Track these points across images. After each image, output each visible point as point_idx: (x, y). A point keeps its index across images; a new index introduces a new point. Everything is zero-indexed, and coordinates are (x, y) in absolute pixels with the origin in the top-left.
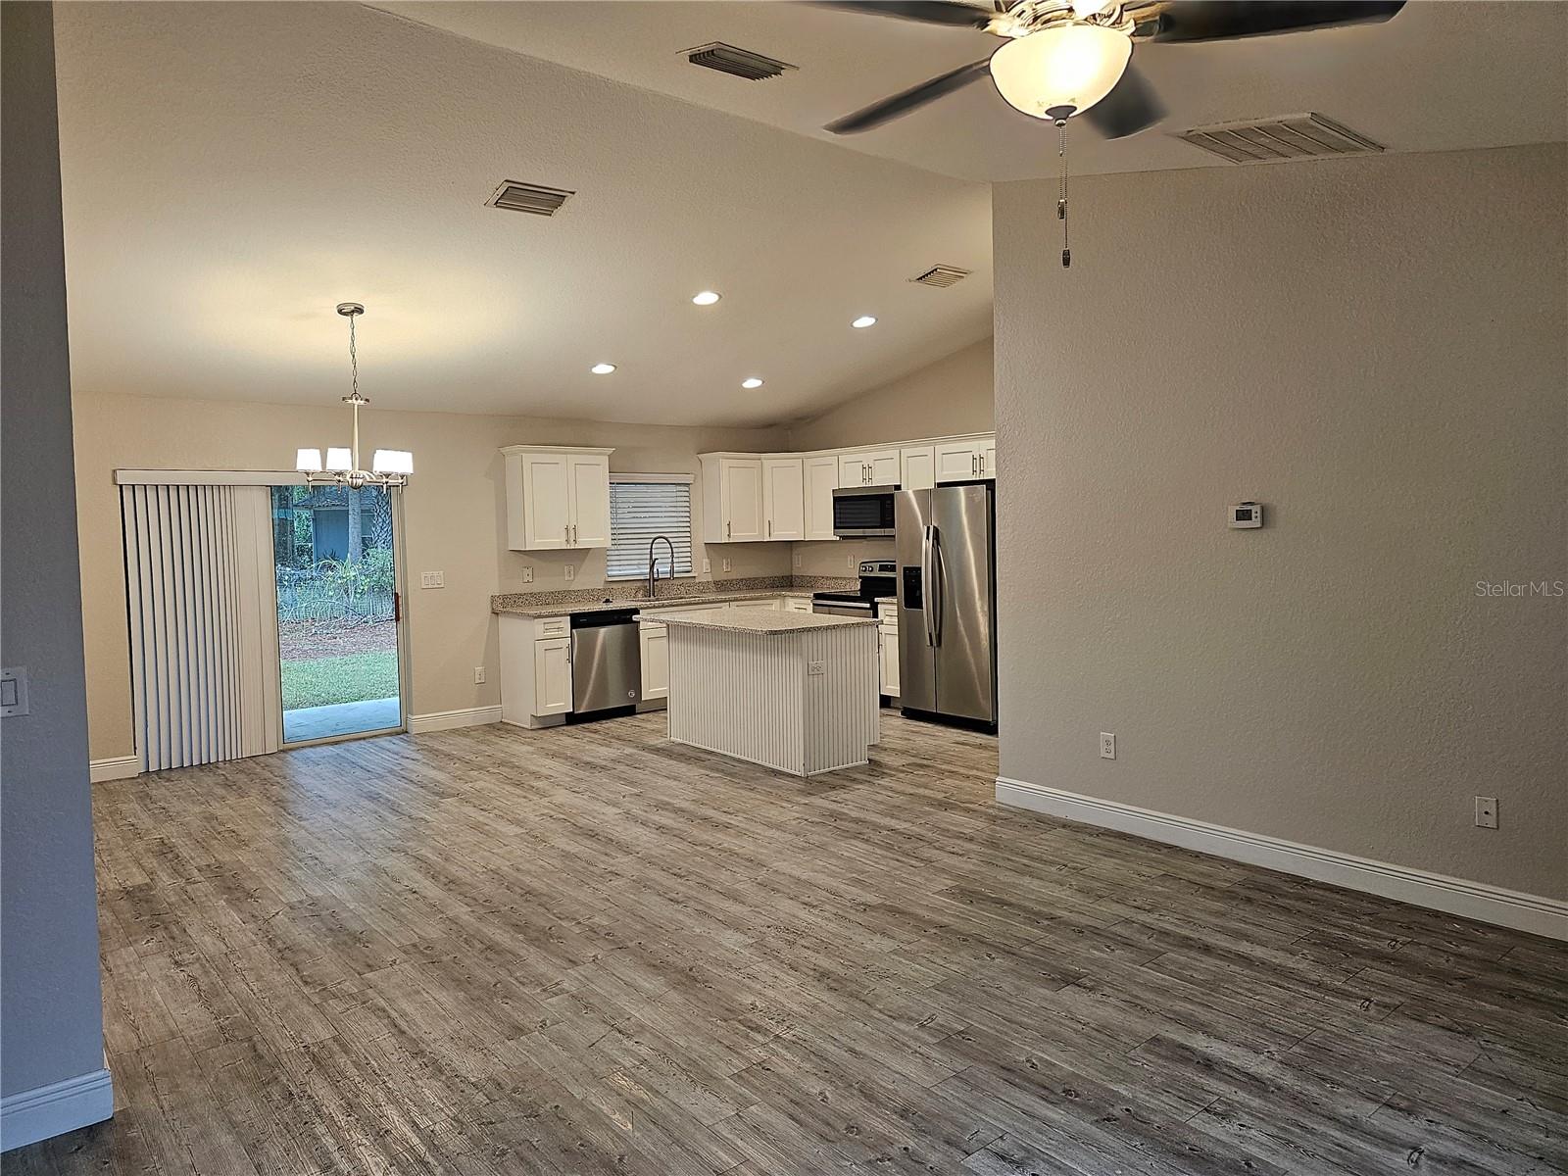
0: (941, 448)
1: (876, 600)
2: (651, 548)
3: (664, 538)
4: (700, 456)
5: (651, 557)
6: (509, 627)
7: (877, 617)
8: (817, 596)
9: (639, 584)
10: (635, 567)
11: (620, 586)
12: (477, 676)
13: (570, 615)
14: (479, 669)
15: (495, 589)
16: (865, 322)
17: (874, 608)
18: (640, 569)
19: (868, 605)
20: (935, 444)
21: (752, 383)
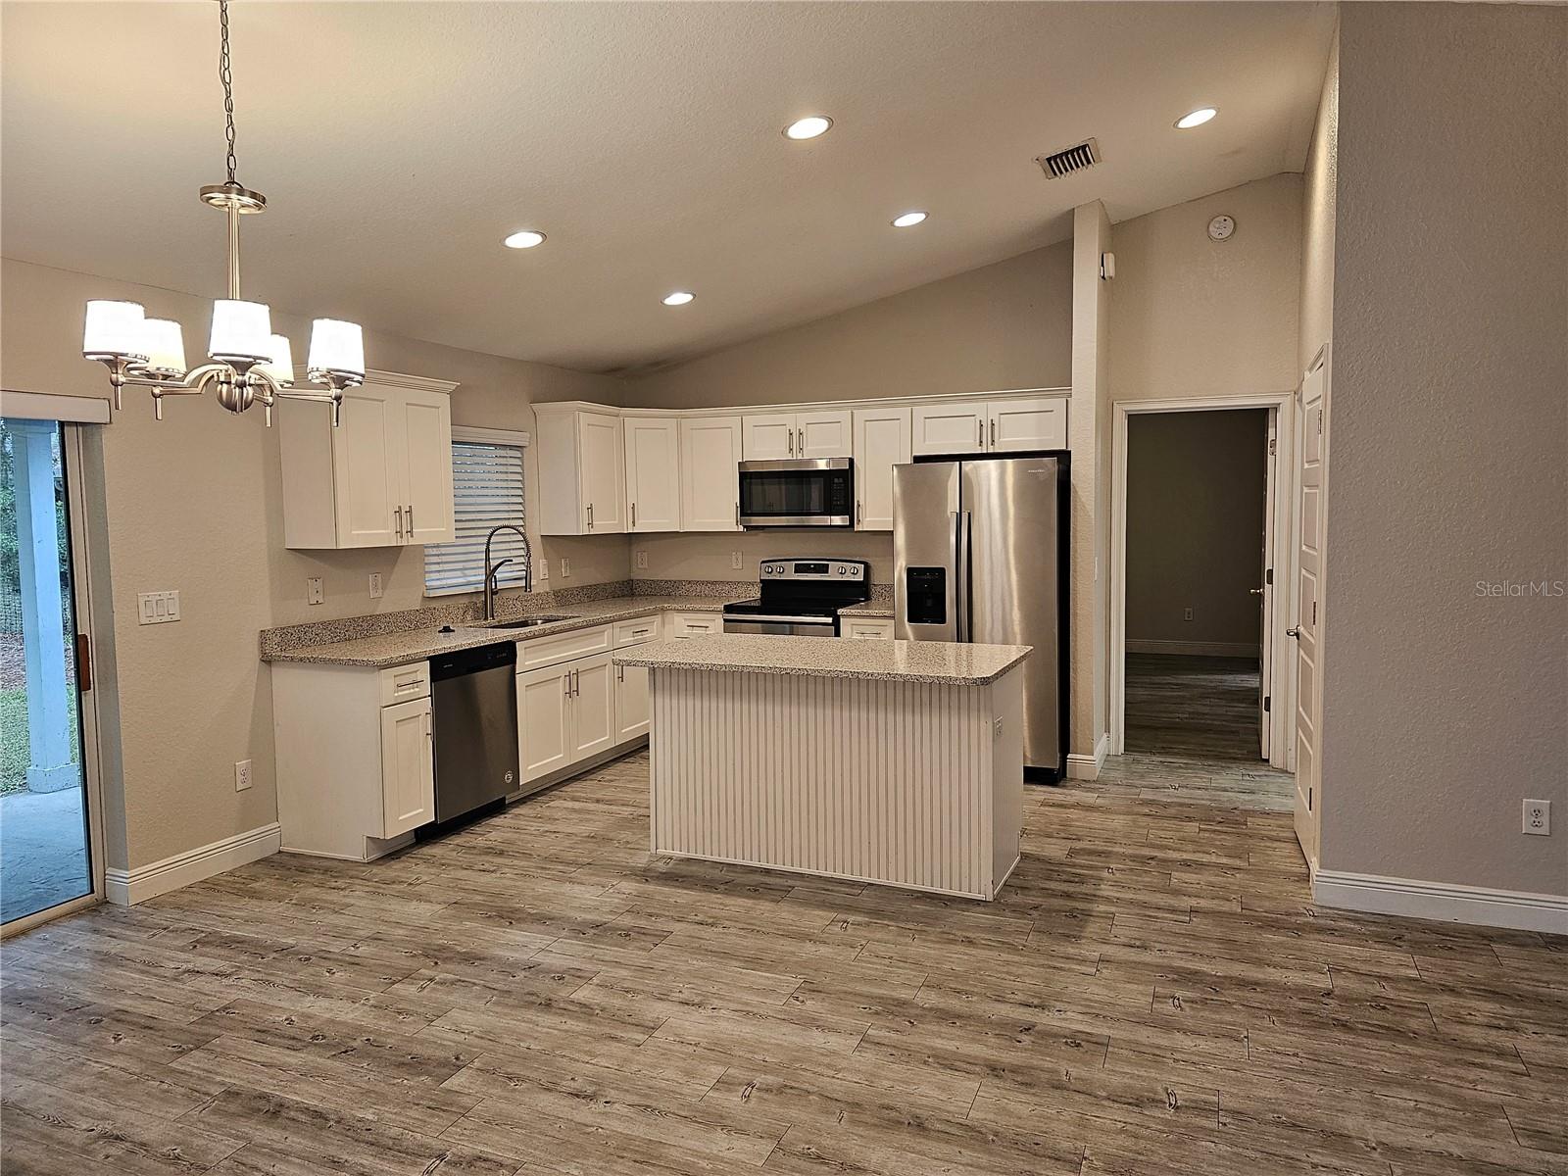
0: (921, 411)
1: (840, 612)
2: (488, 543)
3: (512, 527)
4: (536, 406)
5: (487, 559)
6: (289, 682)
7: (839, 636)
8: (729, 609)
9: (465, 600)
10: (459, 573)
11: (444, 603)
12: (240, 778)
13: (429, 658)
14: (242, 764)
15: (263, 615)
16: (910, 219)
17: (836, 624)
18: (466, 576)
19: (830, 620)
20: (914, 404)
21: (679, 299)
